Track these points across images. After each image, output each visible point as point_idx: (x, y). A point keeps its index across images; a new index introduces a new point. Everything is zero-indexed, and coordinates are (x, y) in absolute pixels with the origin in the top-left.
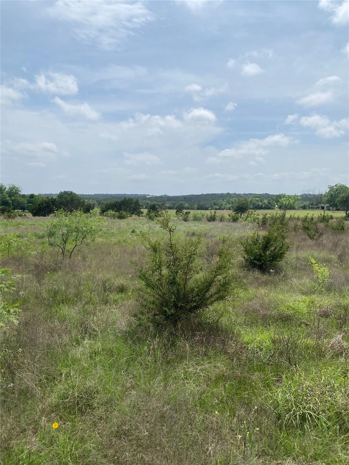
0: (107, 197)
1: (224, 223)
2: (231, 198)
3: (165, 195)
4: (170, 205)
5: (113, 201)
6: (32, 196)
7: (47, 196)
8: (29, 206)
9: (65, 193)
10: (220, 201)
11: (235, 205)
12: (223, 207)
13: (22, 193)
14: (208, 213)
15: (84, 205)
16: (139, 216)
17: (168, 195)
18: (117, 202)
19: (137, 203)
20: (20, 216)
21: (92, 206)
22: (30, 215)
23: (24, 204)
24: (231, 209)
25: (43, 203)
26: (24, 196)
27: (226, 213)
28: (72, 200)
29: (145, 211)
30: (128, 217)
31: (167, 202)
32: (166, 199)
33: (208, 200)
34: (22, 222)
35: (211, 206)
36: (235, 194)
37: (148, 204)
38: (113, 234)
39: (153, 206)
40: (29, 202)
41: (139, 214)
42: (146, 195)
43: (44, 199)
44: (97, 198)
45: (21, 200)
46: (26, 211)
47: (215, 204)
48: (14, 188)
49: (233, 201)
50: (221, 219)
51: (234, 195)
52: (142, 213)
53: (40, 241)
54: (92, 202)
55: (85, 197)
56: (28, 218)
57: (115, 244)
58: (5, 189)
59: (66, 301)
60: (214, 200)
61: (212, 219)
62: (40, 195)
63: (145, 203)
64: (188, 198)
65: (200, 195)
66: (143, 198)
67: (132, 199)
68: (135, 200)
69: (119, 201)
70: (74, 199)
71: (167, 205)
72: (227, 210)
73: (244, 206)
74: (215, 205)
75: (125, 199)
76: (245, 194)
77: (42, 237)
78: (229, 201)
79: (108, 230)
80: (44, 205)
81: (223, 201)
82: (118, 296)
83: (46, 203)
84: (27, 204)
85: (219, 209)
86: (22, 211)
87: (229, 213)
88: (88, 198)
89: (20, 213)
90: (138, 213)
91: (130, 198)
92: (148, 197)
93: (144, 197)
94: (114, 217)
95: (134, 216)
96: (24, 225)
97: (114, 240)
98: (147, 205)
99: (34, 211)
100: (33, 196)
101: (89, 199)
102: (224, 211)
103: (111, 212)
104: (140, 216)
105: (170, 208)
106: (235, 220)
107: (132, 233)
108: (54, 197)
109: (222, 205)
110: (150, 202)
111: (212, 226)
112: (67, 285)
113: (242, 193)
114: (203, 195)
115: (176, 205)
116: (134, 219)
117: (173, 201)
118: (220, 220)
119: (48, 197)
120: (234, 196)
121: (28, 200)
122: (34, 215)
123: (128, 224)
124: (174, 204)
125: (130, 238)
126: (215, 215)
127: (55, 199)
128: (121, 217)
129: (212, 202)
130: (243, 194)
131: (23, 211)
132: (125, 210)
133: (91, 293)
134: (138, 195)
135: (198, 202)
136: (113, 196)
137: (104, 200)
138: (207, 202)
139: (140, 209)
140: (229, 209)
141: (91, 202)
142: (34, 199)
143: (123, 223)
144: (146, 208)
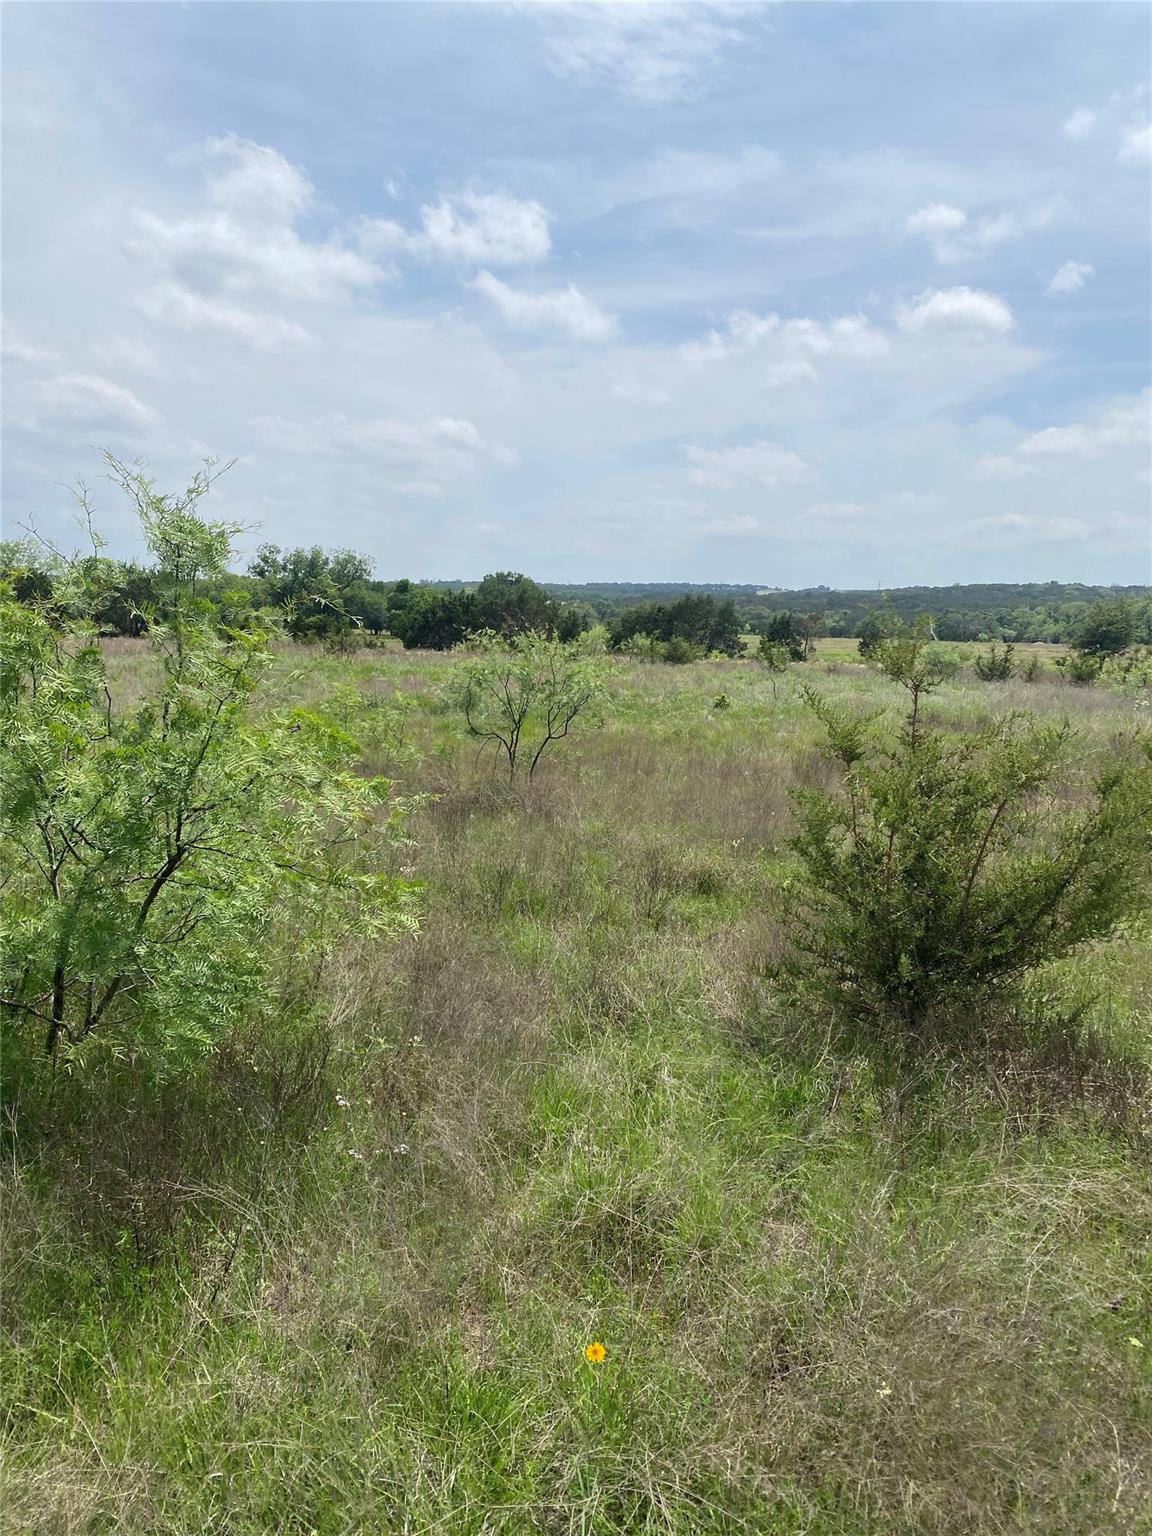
0: (625, 592)
1: (1042, 687)
2: (1064, 603)
3: (822, 587)
4: (838, 622)
5: (647, 606)
6: (403, 587)
7: (448, 588)
8: (393, 618)
9: (501, 578)
10: (1022, 611)
11: (1079, 629)
12: (1030, 632)
13: (374, 578)
14: (980, 650)
15: (557, 617)
16: (731, 656)
17: (832, 589)
18: (660, 609)
19: (726, 613)
20: (371, 645)
21: (580, 621)
22: (397, 645)
23: (379, 610)
24: (1063, 639)
25: (437, 609)
26: (379, 587)
27: (1046, 655)
28: (521, 600)
29: (753, 641)
30: (696, 657)
31: (827, 612)
32: (826, 600)
33: (977, 606)
34: (378, 665)
35: (989, 628)
36: (1079, 588)
37: (759, 617)
38: (653, 712)
39: (780, 623)
40: (395, 604)
41: (733, 648)
42: (754, 588)
43: (440, 596)
44: (596, 596)
45: (370, 597)
46: (384, 632)
47: (1001, 621)
48: (350, 559)
49: (1071, 612)
50: (1031, 673)
51: (1075, 589)
52: (744, 647)
53: (435, 721)
54: (579, 610)
55: (559, 593)
56: (391, 652)
57: (666, 741)
58: (326, 562)
59: (532, 906)
60: (999, 606)
61: (995, 672)
62: (424, 585)
63: (749, 613)
64: (904, 598)
65: (948, 590)
66: (744, 598)
67: (709, 601)
68: (719, 604)
69: (668, 605)
70: (528, 597)
71: (830, 623)
72: (1045, 642)
73: (1117, 628)
74: (1002, 626)
75: (688, 598)
76: (1117, 589)
77: (444, 709)
78: (1056, 610)
79: (637, 695)
80: (440, 614)
81: (1032, 609)
82: (694, 906)
83: (445, 607)
84: (389, 610)
85: (1017, 639)
86: (373, 632)
87: (1054, 655)
88: (569, 596)
89: (368, 638)
90: (728, 647)
91: (705, 597)
92: (760, 593)
93: (748, 594)
94: (651, 655)
95: (716, 656)
96: (383, 672)
97: (659, 729)
98: (756, 622)
99: (410, 633)
100: (406, 588)
101: (573, 598)
102: (1037, 646)
103: (641, 640)
104: (735, 656)
105: (836, 633)
106: (1083, 678)
107: (716, 710)
108: (469, 591)
109: (1029, 624)
110: (766, 612)
111: (997, 696)
112: (535, 857)
113: (1107, 584)
114: (957, 588)
115: (859, 623)
116: (719, 666)
117: (850, 607)
118: (1025, 676)
119: (449, 590)
120: (1076, 593)
121: (390, 599)
122: (410, 644)
123: (699, 681)
124: (853, 621)
125: (710, 725)
126: (1006, 660)
127: (473, 595)
128: (675, 658)
129: (992, 615)
130: (1112, 589)
131: (376, 633)
132: (688, 637)
133: (607, 888)
134: (729, 586)
135: (941, 615)
136: (647, 590)
137: (617, 602)
138: (972, 614)
139: (736, 632)
140: (1056, 641)
141: (575, 607)
142: (409, 596)
143: (682, 677)
144: (752, 631)
